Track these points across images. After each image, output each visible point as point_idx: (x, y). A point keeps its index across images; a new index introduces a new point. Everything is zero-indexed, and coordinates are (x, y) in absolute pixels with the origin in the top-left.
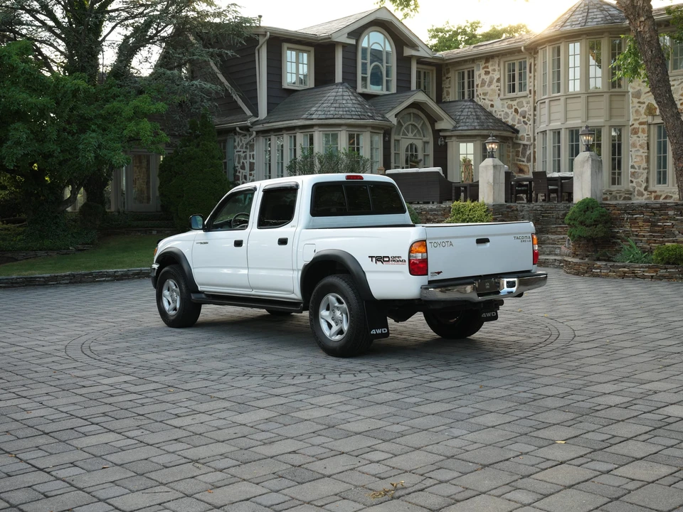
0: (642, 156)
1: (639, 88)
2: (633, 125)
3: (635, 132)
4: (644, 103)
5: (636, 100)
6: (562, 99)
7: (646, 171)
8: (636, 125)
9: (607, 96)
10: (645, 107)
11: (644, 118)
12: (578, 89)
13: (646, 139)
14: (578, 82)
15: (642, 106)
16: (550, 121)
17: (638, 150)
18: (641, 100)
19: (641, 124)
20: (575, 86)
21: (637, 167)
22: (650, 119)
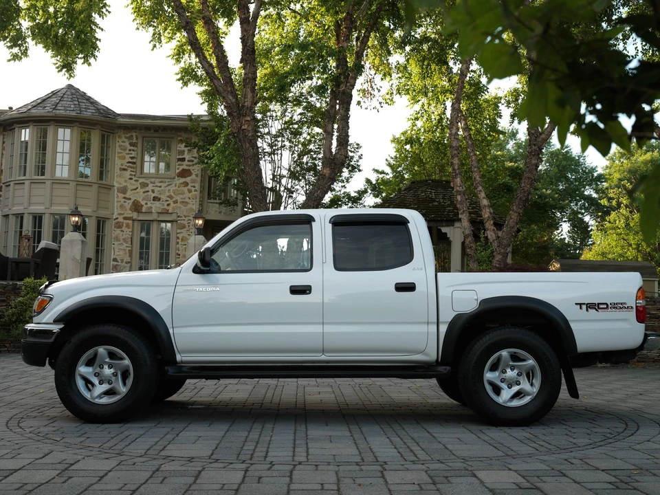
0: (125, 250)
1: (125, 184)
2: (117, 218)
3: (119, 225)
4: (130, 199)
5: (121, 195)
6: (48, 183)
7: (129, 265)
8: (121, 219)
10: (130, 204)
11: (129, 213)
12: (65, 175)
13: (130, 233)
14: (66, 169)
15: (128, 201)
16: (30, 204)
17: (122, 244)
18: (127, 196)
19: (125, 218)
20: (62, 172)
21: (120, 261)
22: (135, 215)
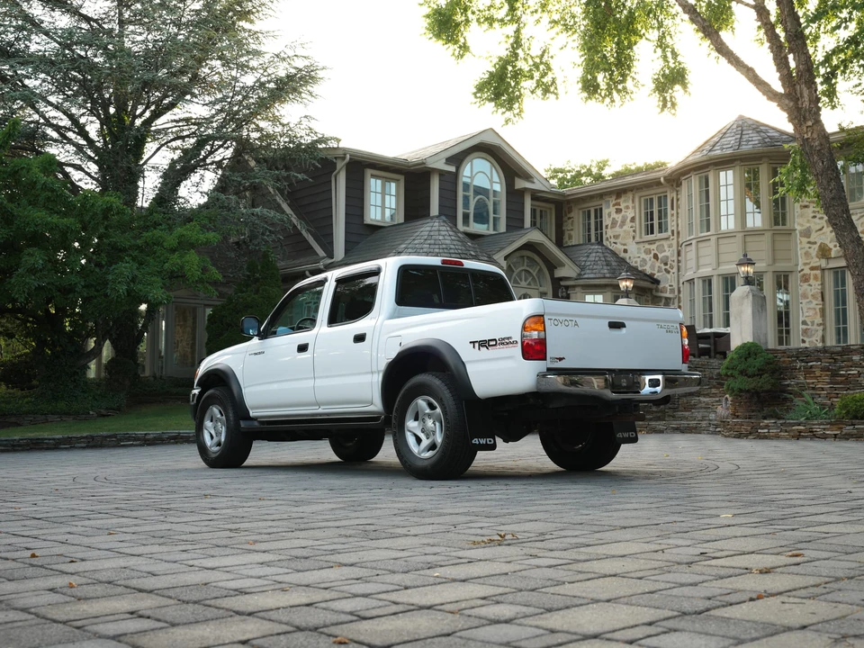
0: (815, 309)
1: (808, 225)
2: (802, 270)
3: (806, 279)
4: (815, 243)
5: (805, 240)
6: (713, 238)
7: (821, 327)
8: (807, 271)
9: (768, 235)
10: (816, 249)
11: (816, 262)
12: (732, 226)
13: (820, 287)
14: (732, 218)
15: (814, 246)
16: (698, 267)
17: (811, 301)
18: (812, 239)
19: (812, 269)
20: (728, 223)
21: (809, 323)
22: (823, 263)
